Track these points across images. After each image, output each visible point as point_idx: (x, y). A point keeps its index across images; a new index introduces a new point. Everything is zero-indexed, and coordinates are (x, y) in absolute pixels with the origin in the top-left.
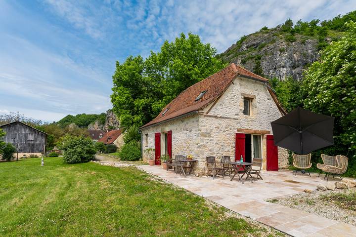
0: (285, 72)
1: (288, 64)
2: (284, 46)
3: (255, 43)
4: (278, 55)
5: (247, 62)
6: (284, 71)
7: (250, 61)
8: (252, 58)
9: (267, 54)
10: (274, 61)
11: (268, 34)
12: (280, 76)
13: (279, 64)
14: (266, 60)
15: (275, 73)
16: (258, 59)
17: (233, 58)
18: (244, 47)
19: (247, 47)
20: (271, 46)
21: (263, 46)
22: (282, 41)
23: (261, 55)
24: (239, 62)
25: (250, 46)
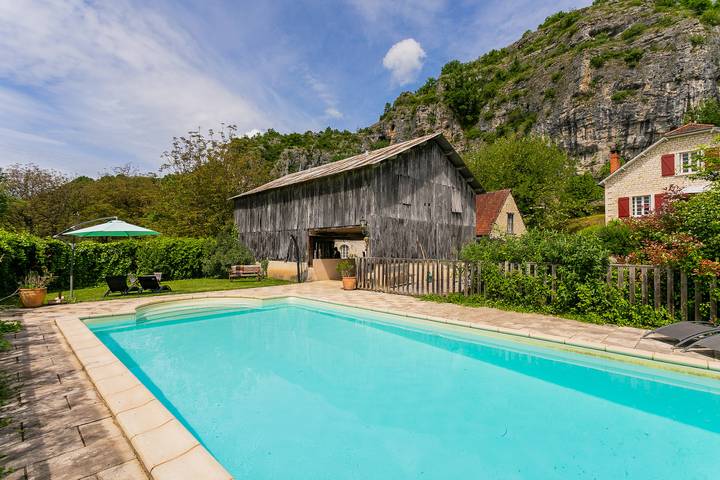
0: (701, 90)
1: (709, 71)
2: (699, 31)
3: (611, 24)
4: (687, 52)
5: (607, 64)
6: (699, 86)
7: (613, 61)
8: (616, 56)
9: (656, 50)
10: (677, 65)
11: (640, 8)
12: (689, 98)
13: (690, 71)
14: (656, 61)
15: (678, 91)
16: (634, 59)
17: (554, 56)
18: (585, 33)
19: (592, 34)
20: (668, 31)
21: (639, 33)
22: (697, 20)
23: (640, 50)
24: (587, 63)
25: (599, 32)
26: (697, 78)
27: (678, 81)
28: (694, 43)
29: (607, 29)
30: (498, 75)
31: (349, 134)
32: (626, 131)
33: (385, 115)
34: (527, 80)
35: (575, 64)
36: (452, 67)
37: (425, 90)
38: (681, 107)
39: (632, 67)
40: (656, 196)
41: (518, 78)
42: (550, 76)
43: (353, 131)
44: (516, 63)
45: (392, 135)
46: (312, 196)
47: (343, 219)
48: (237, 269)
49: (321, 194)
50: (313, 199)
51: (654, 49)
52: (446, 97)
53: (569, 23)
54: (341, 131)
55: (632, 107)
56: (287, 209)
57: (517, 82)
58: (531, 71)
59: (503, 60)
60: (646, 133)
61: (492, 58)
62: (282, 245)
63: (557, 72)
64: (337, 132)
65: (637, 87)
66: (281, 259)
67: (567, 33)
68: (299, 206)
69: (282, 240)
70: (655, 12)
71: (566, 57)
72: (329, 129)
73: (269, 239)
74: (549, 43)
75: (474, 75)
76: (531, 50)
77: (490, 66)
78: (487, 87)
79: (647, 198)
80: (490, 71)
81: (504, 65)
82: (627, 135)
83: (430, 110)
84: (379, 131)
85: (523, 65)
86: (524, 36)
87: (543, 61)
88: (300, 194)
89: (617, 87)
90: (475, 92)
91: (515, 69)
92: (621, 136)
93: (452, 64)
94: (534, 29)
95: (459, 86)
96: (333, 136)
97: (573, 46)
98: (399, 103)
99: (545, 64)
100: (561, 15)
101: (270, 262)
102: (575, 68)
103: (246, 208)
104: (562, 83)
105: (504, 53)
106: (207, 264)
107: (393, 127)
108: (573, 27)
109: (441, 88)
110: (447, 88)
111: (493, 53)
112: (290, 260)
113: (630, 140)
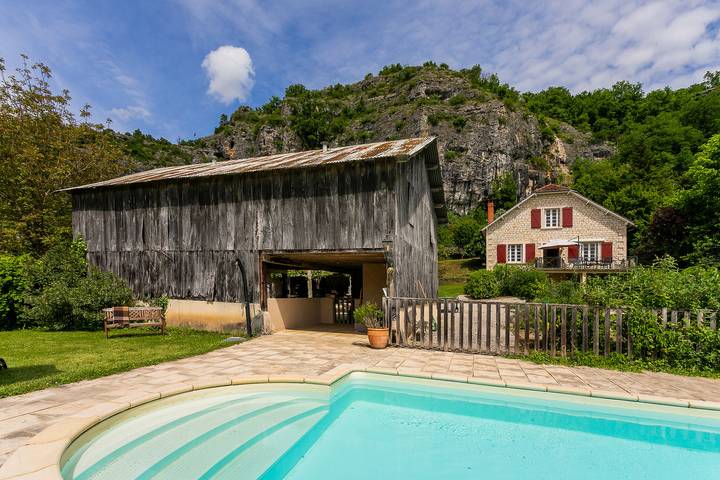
0: (504, 162)
1: (509, 148)
2: (503, 113)
3: (441, 88)
4: (496, 128)
5: (440, 124)
6: (503, 159)
7: (445, 123)
10: (490, 138)
12: (496, 167)
13: (497, 145)
14: (476, 131)
15: (490, 160)
16: (460, 125)
17: (396, 105)
18: (422, 89)
19: (428, 92)
20: (483, 107)
21: (462, 102)
22: (501, 103)
23: (464, 118)
24: (425, 118)
25: (432, 93)
26: (502, 152)
27: (490, 152)
28: (501, 122)
29: (438, 92)
30: (345, 111)
31: (167, 143)
32: (454, 187)
33: (221, 129)
34: (373, 123)
35: (416, 117)
36: (296, 91)
37: (269, 109)
38: (491, 174)
39: (459, 131)
40: (527, 245)
41: (364, 119)
42: (394, 124)
43: (174, 142)
44: (362, 103)
45: (232, 153)
46: (267, 198)
47: (336, 238)
48: (117, 313)
49: (286, 195)
50: (268, 204)
51: (474, 120)
52: (294, 123)
53: (408, 77)
54: (156, 137)
55: (459, 168)
56: (207, 216)
57: (364, 123)
58: (376, 114)
59: (349, 97)
60: (468, 192)
61: (337, 92)
62: (198, 273)
63: (399, 121)
64: (150, 138)
65: (462, 150)
66: (200, 298)
67: (407, 86)
68: (238, 212)
69: (198, 267)
70: (473, 87)
71: (407, 109)
72: (138, 133)
73: (167, 263)
74: (391, 91)
75: (321, 105)
76: (374, 95)
77: (337, 100)
78: (336, 122)
79: (519, 246)
80: (337, 105)
81: (350, 102)
82: (454, 192)
83: (276, 132)
84: (215, 146)
85: (368, 107)
86: (367, 78)
87: (386, 107)
88: (239, 194)
89: (448, 146)
90: (324, 123)
91: (360, 110)
92: (451, 192)
93: (297, 87)
94: (375, 74)
95: (307, 114)
96: (145, 142)
97: (412, 100)
98: (238, 117)
99: (389, 110)
100: (399, 68)
101: (170, 301)
102: (415, 121)
103: (106, 208)
104: (405, 132)
105: (349, 90)
106: (38, 305)
107: (232, 144)
108: (412, 81)
109: (287, 111)
110: (295, 113)
111: (338, 87)
112: (220, 299)
113: (457, 196)
